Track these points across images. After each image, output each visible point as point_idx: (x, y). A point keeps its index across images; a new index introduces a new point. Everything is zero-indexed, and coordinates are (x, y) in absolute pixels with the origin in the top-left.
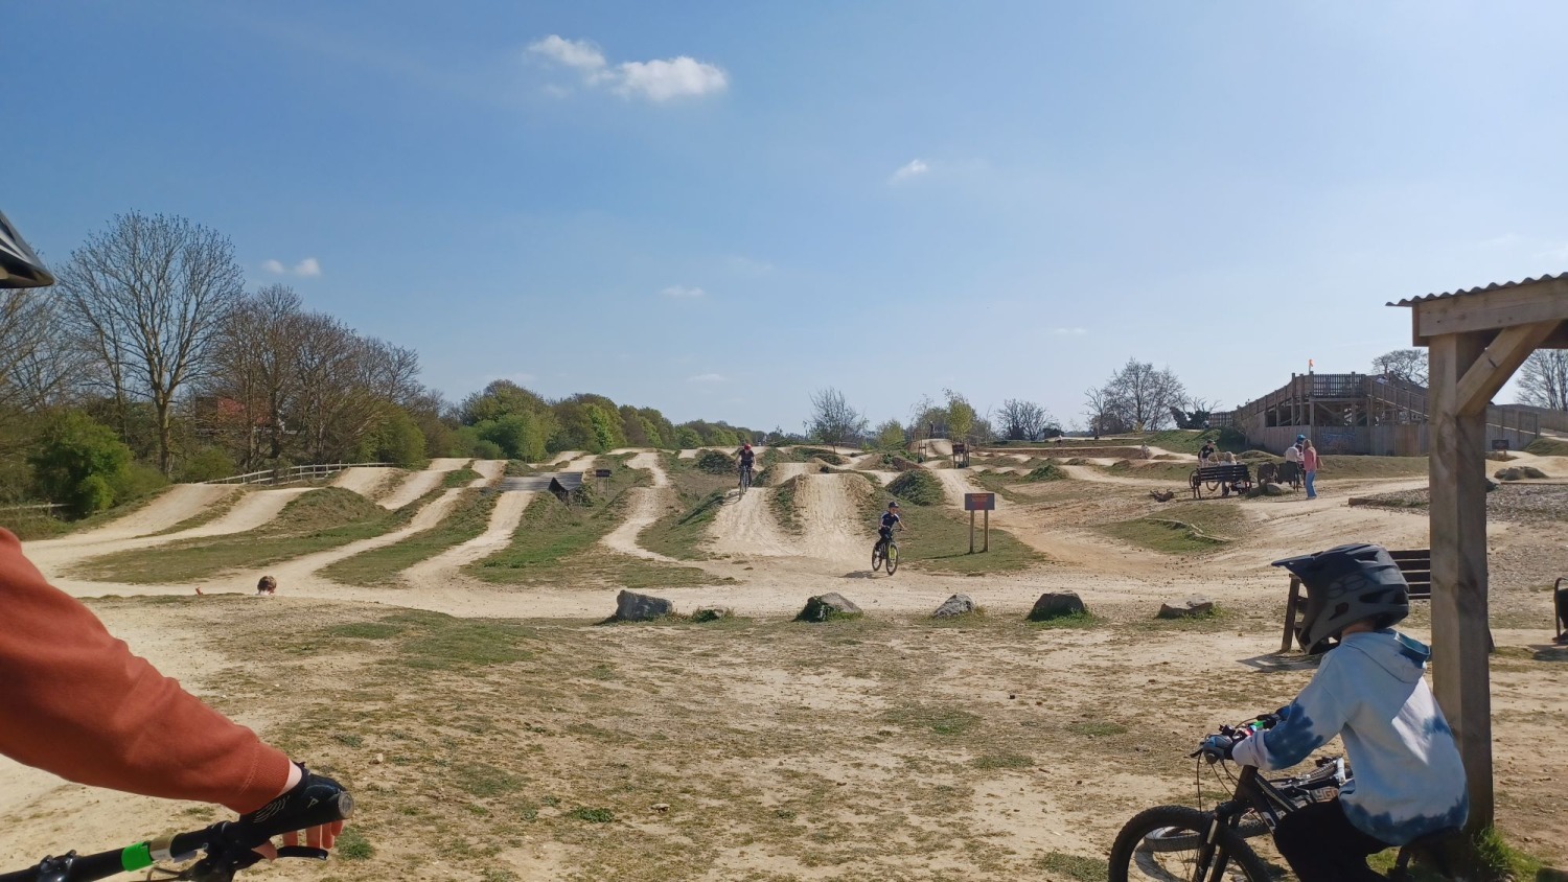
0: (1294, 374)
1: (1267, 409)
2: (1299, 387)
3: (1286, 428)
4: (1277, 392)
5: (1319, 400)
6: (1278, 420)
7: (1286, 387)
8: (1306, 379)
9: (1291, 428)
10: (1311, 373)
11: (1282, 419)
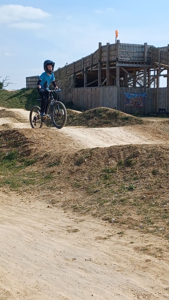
0: (100, 44)
1: (75, 73)
2: (105, 54)
3: (93, 88)
4: (84, 59)
5: (123, 65)
6: (85, 81)
7: (92, 55)
8: (112, 48)
9: (98, 88)
10: (118, 41)
11: (88, 81)
